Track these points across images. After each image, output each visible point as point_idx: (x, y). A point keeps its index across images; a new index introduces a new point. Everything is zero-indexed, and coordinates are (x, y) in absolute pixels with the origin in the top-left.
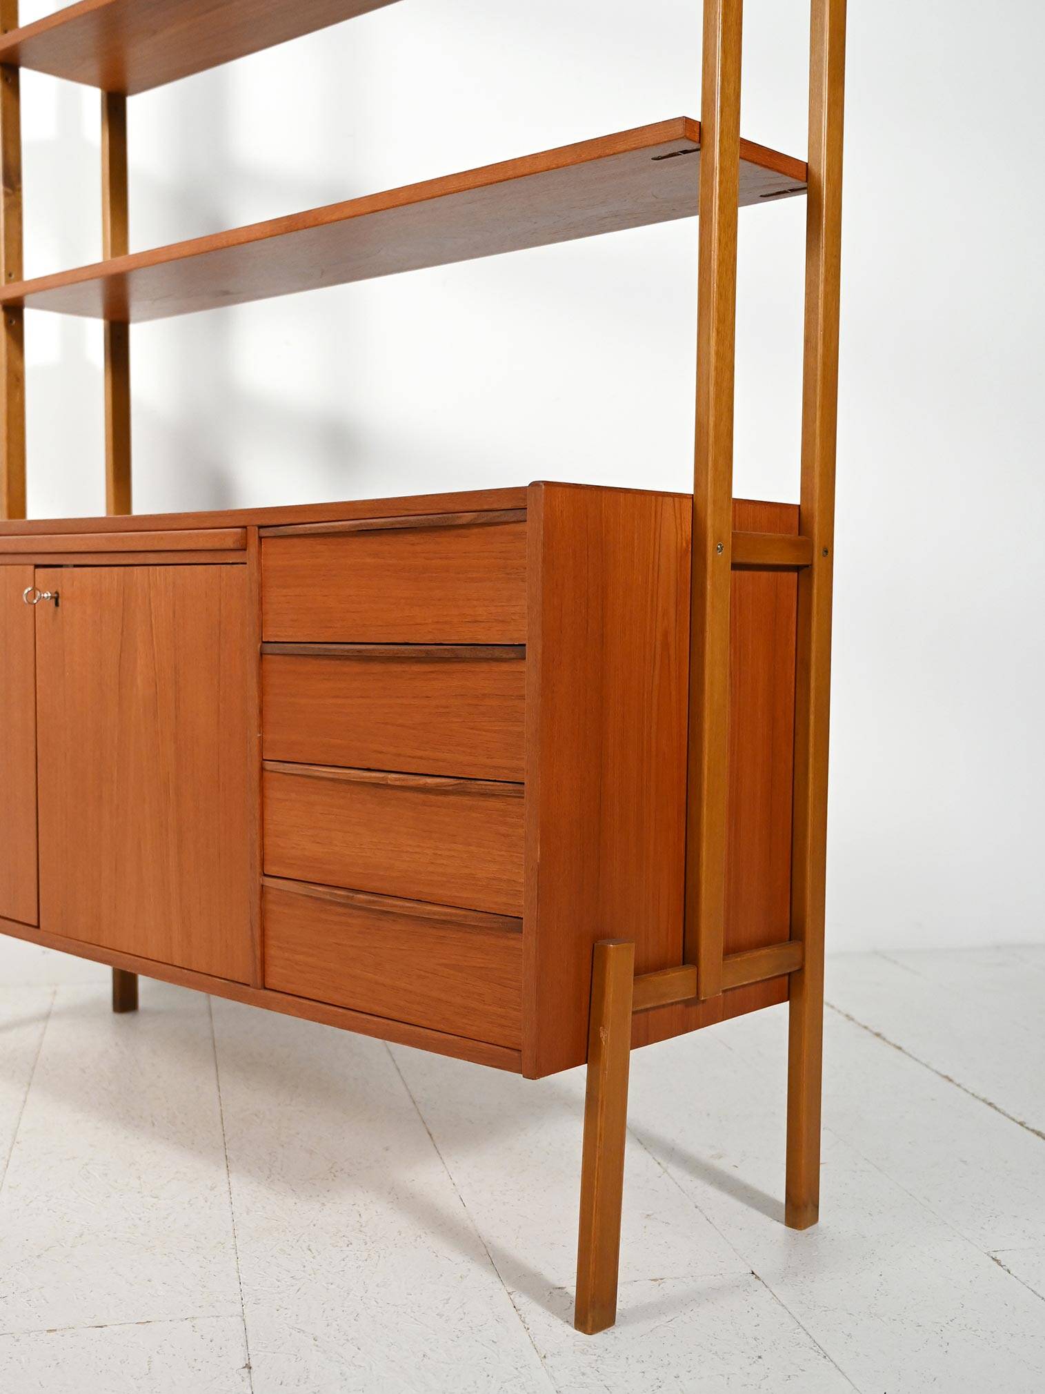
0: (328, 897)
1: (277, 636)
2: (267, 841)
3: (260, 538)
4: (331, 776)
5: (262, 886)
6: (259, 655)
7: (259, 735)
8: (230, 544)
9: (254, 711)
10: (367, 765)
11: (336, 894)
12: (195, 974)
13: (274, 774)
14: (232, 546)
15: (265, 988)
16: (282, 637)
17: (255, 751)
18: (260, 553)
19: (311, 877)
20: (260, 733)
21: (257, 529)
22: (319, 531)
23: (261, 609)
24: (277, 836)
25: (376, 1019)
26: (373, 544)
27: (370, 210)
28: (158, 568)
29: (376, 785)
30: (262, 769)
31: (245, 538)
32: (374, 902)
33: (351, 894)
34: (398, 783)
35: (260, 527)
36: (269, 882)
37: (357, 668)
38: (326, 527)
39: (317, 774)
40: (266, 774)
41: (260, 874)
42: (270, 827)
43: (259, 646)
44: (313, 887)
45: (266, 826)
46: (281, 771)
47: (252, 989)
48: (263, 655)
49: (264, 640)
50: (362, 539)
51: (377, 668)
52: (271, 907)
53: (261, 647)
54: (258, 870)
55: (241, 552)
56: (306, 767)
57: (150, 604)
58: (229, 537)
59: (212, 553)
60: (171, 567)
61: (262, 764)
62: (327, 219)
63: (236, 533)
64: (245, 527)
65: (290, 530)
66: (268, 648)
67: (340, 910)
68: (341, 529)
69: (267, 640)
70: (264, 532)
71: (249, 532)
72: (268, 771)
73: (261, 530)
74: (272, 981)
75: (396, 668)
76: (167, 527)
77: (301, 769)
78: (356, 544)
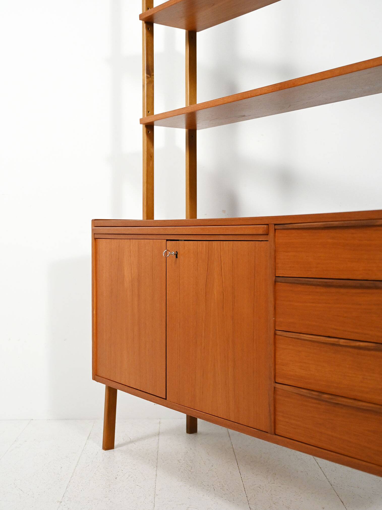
0: (308, 395)
1: (283, 274)
2: (277, 367)
3: (275, 230)
4: (310, 339)
5: (275, 387)
6: (274, 283)
7: (274, 319)
8: (261, 232)
9: (271, 309)
10: (328, 335)
11: (313, 394)
12: (241, 425)
13: (280, 337)
14: (261, 233)
15: (276, 434)
16: (285, 274)
17: (272, 325)
18: (275, 236)
19: (299, 385)
20: (274, 318)
21: (274, 225)
22: (306, 227)
23: (275, 261)
24: (283, 365)
25: (332, 453)
26: (333, 233)
27: (320, 79)
28: (225, 242)
29: (333, 344)
30: (275, 334)
31: (268, 229)
32: (332, 399)
33: (320, 394)
34: (344, 344)
35: (275, 225)
36: (278, 386)
37: (323, 290)
38: (309, 225)
39: (302, 338)
40: (276, 336)
41: (274, 383)
42: (279, 361)
43: (274, 278)
44: (301, 390)
45: (277, 360)
46: (284, 336)
47: (269, 435)
48: (276, 283)
49: (276, 276)
50: (326, 231)
51: (333, 290)
52: (278, 397)
53: (275, 278)
54: (273, 380)
55: (266, 236)
56: (298, 334)
57: (221, 257)
58: (261, 229)
59: (251, 236)
60: (231, 241)
61: (275, 332)
62: (299, 84)
63: (264, 227)
64: (268, 225)
65: (290, 226)
66: (279, 279)
67: (315, 401)
68: (316, 226)
69: (278, 276)
70: (277, 227)
71: (269, 227)
72: (278, 335)
73: (276, 226)
74: (278, 431)
75: (343, 290)
76: (230, 224)
77: (297, 335)
78: (324, 233)
